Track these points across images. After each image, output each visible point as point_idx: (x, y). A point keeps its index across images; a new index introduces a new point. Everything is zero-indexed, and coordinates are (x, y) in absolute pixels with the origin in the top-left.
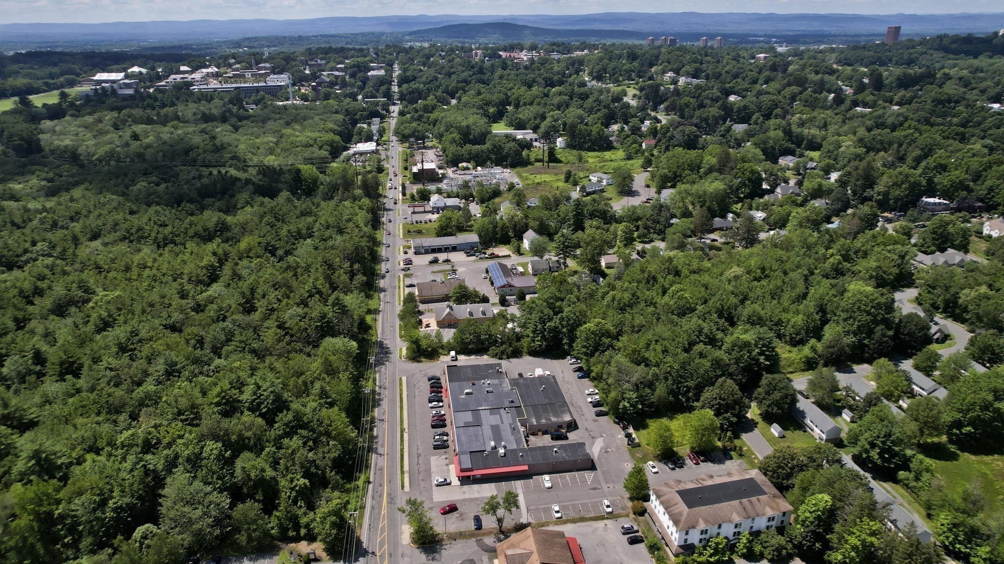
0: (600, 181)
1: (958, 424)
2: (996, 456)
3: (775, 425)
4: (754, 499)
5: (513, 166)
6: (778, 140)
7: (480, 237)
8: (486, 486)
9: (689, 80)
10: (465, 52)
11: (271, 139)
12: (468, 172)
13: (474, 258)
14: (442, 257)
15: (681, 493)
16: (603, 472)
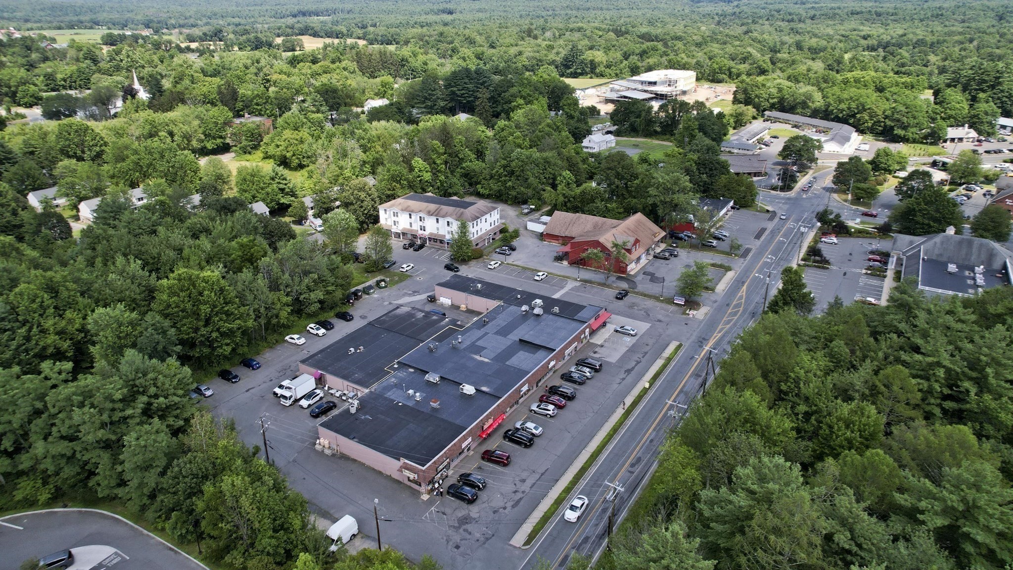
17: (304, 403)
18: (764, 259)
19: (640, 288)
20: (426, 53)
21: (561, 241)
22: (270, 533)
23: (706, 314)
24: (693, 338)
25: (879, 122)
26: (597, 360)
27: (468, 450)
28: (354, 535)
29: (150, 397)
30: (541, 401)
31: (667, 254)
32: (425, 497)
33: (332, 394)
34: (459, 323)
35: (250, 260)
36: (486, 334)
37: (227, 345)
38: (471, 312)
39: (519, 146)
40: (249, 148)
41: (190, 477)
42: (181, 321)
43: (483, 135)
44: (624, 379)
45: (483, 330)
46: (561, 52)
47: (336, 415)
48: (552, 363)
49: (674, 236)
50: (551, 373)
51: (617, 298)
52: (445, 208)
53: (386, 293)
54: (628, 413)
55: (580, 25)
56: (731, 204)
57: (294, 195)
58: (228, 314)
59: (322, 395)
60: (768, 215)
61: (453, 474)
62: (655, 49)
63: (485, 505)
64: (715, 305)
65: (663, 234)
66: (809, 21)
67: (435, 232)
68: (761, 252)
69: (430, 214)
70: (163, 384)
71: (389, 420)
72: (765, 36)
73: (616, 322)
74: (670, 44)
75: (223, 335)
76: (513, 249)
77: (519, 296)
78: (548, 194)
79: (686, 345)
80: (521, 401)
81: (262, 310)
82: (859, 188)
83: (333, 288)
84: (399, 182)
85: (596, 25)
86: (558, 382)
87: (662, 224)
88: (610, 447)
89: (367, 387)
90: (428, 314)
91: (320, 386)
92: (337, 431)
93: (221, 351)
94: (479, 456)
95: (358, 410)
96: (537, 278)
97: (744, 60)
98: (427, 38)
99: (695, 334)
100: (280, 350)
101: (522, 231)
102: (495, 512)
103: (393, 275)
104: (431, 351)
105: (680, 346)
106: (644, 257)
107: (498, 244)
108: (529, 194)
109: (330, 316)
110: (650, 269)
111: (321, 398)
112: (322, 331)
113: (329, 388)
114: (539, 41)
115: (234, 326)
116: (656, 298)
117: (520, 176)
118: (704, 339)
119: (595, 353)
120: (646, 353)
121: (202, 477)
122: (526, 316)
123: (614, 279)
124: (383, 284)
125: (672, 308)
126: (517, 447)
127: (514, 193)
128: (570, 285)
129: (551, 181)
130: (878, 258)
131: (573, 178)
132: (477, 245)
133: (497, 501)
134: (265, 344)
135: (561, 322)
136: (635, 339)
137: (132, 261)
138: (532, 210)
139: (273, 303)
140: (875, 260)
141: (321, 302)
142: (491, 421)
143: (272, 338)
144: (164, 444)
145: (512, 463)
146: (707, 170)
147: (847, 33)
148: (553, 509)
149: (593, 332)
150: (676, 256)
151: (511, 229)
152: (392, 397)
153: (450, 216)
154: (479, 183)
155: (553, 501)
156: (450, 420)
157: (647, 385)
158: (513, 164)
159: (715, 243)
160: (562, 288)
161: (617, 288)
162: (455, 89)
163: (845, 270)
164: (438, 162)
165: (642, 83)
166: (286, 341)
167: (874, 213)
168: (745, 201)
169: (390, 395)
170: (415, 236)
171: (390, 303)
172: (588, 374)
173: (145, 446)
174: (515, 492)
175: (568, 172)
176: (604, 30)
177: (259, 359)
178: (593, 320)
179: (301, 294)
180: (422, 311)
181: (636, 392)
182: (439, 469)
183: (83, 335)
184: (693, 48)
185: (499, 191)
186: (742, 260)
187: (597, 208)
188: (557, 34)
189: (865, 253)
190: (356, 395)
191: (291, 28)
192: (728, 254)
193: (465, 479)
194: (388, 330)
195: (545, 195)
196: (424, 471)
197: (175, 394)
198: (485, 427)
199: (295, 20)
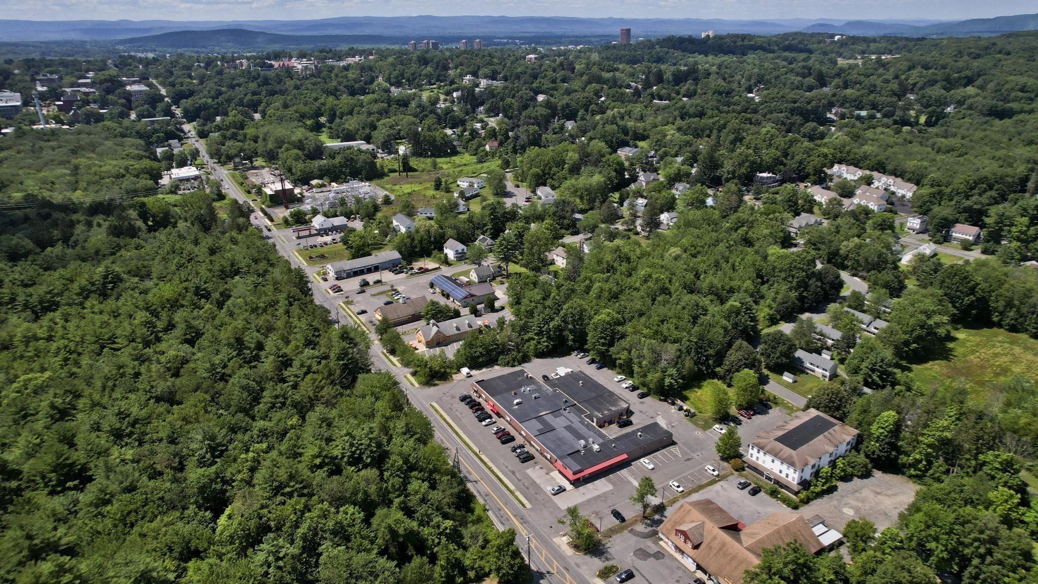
0: (471, 185)
1: (906, 343)
2: (931, 363)
3: (786, 373)
4: (831, 431)
5: (369, 178)
6: (614, 134)
7: (400, 252)
8: (598, 483)
9: (490, 82)
10: (227, 62)
11: (65, 171)
12: (324, 189)
13: (403, 275)
14: (371, 278)
15: (780, 439)
16: (684, 444)
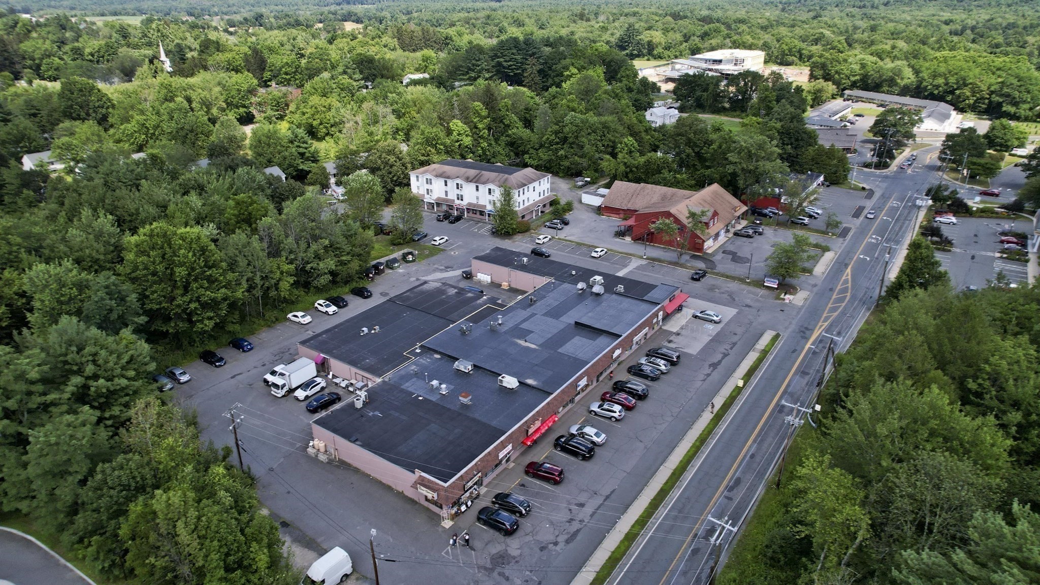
17: (300, 394)
18: (868, 240)
19: (720, 268)
20: (472, 33)
21: (622, 216)
22: (222, 572)
23: (806, 299)
24: (793, 327)
25: (983, 98)
26: (675, 350)
27: (507, 461)
28: (346, 576)
29: (88, 378)
30: (603, 399)
31: (751, 232)
32: (447, 524)
33: (336, 384)
34: (500, 302)
35: (247, 220)
36: (533, 315)
37: (210, 318)
38: (514, 291)
39: (574, 110)
40: (274, 118)
41: (119, 488)
42: (151, 286)
43: (532, 101)
44: (708, 375)
45: (529, 311)
46: (616, 32)
47: (337, 410)
48: (618, 352)
49: (756, 212)
50: (615, 365)
51: (693, 279)
52: (487, 174)
53: (413, 267)
54: (718, 418)
55: (635, 9)
56: (822, 178)
57: (315, 161)
58: (211, 280)
59: (323, 384)
60: (865, 193)
61: (487, 492)
62: (717, 31)
63: (529, 538)
64: (815, 289)
65: (745, 208)
66: (882, 7)
67: (475, 202)
68: (862, 232)
69: (468, 180)
70: (106, 362)
71: (404, 418)
72: (836, 20)
73: (693, 306)
74: (733, 26)
75: (205, 306)
76: (566, 224)
77: (574, 273)
78: (607, 163)
79: (785, 335)
80: (577, 398)
81: (258, 280)
82: (974, 164)
83: (349, 258)
84: (435, 146)
85: (653, 10)
86: (623, 376)
87: (743, 197)
88: (697, 463)
89: (379, 376)
90: (461, 291)
91: (322, 374)
92: (335, 431)
93: (201, 326)
94: (522, 469)
95: (365, 404)
96: (594, 254)
97: (816, 41)
98: (474, 21)
99: (794, 322)
100: (280, 330)
101: (576, 205)
102: (542, 549)
103: (421, 249)
104: (463, 333)
105: (777, 336)
106: (722, 233)
107: (547, 217)
108: (585, 164)
109: (343, 291)
110: (731, 248)
111: (323, 389)
112: (332, 309)
113: (334, 376)
114: (593, 23)
115: (219, 295)
116: (742, 280)
117: (573, 143)
118: (807, 329)
119: (670, 342)
120: (734, 344)
121: (137, 489)
122: (583, 295)
123: (688, 257)
124: (410, 258)
125: (762, 292)
126: (572, 458)
127: (566, 163)
128: (634, 264)
129: (610, 150)
130: (1015, 240)
131: (636, 145)
132: (523, 217)
133: (546, 534)
134: (262, 323)
135: (627, 303)
136: (720, 326)
137: (101, 215)
138: (587, 183)
139: (271, 272)
140: (1008, 242)
141: (332, 273)
142: (538, 424)
143: (271, 314)
144: (84, 442)
145: (566, 481)
146: (793, 140)
147: (926, 19)
148: (623, 548)
149: (667, 317)
150: (760, 234)
151: (563, 202)
152: (410, 389)
153: (493, 182)
154: (527, 153)
155: (622, 536)
156: (484, 420)
157: (741, 383)
158: (567, 129)
159: (806, 220)
160: (625, 266)
161: (692, 268)
162: (502, 60)
163: (973, 252)
164: (480, 126)
165: (706, 61)
166: (289, 319)
167: (996, 191)
168: (836, 178)
169: (408, 386)
170: (451, 207)
171: (418, 279)
172: (663, 368)
173: (57, 444)
174: (571, 521)
175: (631, 139)
176: (660, 15)
177: (253, 339)
178: (667, 301)
179: (308, 263)
180: (455, 287)
181: (726, 391)
182: (467, 487)
183: (24, 300)
184: (759, 31)
185: (550, 161)
186: (841, 240)
187: (665, 179)
188: (611, 18)
189: (995, 234)
190: (366, 385)
191: (333, 14)
192: (825, 233)
193: (502, 500)
194: (412, 308)
195: (604, 164)
196: (446, 490)
197: (123, 376)
198: (531, 431)
199: (338, 8)
